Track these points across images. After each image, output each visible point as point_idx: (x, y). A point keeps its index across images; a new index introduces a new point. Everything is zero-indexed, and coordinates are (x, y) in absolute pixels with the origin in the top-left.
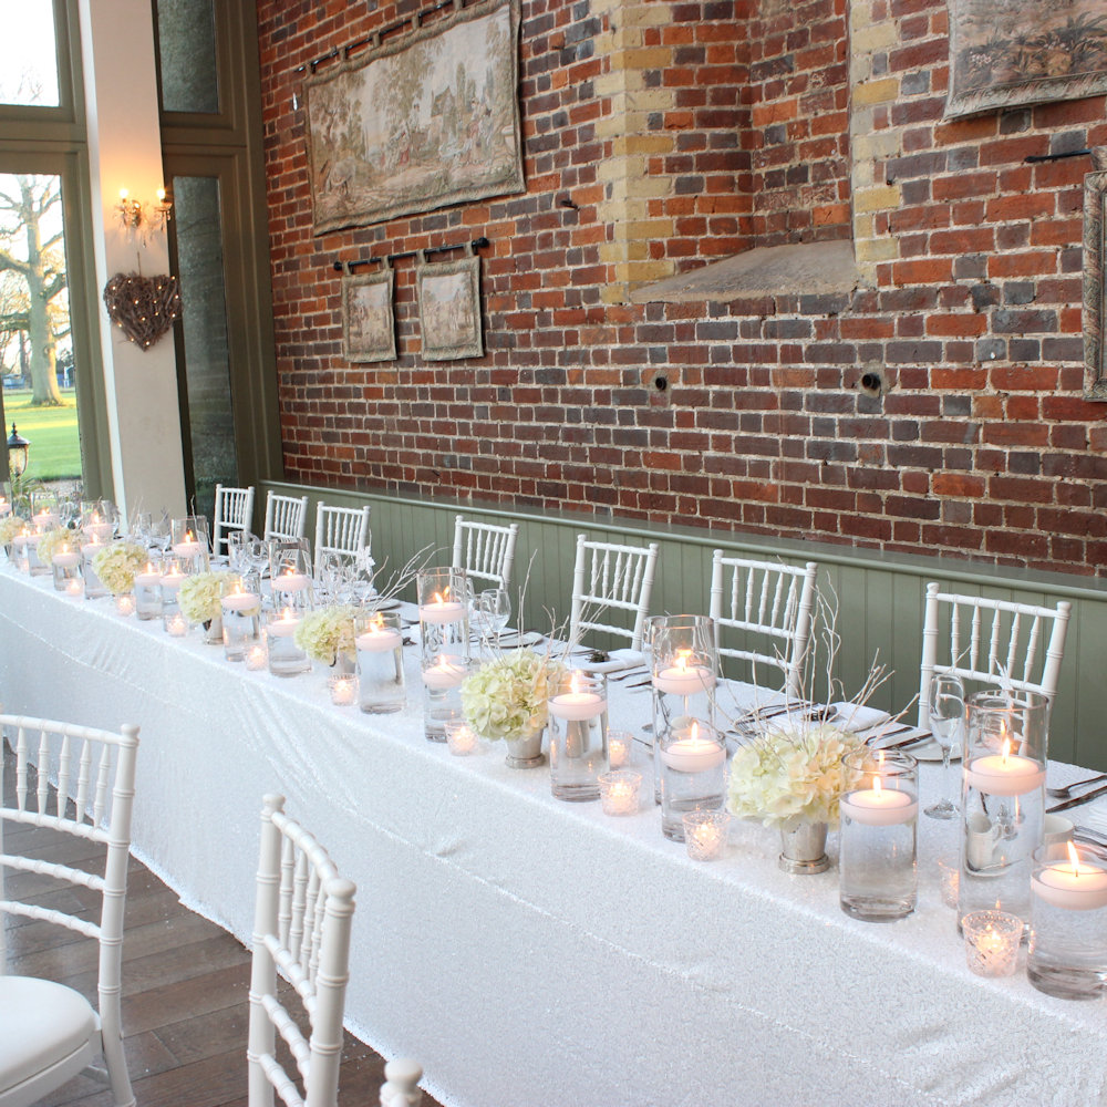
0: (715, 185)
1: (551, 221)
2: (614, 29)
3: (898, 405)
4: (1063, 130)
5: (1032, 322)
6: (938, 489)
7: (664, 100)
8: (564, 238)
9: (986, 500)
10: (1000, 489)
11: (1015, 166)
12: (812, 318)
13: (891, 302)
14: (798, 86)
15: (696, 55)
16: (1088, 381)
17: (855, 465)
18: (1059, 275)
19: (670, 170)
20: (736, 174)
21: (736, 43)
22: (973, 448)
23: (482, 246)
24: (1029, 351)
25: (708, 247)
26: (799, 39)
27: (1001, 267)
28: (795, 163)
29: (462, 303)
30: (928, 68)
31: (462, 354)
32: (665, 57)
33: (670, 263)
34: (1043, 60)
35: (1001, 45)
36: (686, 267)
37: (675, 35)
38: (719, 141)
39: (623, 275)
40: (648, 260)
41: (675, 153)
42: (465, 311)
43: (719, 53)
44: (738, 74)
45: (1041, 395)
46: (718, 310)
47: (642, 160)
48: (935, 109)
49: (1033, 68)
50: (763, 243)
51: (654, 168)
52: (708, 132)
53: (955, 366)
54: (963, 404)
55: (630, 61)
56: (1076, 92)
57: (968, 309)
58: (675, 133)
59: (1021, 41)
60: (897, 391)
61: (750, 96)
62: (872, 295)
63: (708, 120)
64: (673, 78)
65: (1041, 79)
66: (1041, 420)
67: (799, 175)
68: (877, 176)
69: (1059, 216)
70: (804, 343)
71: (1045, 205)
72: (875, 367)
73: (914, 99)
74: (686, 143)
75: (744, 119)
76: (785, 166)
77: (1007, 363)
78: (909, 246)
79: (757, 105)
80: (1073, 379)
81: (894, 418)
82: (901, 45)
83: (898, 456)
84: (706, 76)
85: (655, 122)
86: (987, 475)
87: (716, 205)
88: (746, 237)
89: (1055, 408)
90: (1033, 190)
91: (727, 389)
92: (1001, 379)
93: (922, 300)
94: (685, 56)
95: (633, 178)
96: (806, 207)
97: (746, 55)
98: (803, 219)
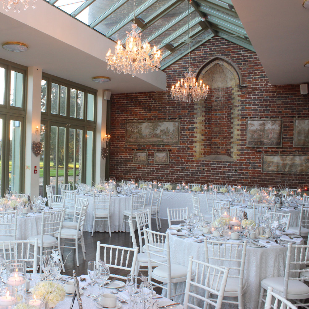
0: (208, 147)
1: (185, 149)
2: (198, 129)
3: (238, 173)
4: (259, 149)
5: (255, 166)
6: (244, 181)
7: (203, 137)
8: (187, 151)
9: (249, 182)
10: (251, 181)
11: (254, 152)
12: (228, 164)
13: (238, 163)
14: (219, 138)
15: (207, 133)
16: (262, 171)
17: (233, 178)
18: (258, 162)
19: (203, 145)
20: (210, 146)
21: (211, 132)
22: (248, 177)
23: (170, 151)
24: (255, 168)
25: (207, 154)
26: (220, 133)
27: (252, 160)
28: (218, 146)
29: (165, 157)
30: (244, 141)
31: (164, 164)
32: (204, 133)
33: (203, 156)
34: (258, 143)
35: (254, 141)
36: (204, 156)
37: (205, 130)
38: (208, 143)
39: (198, 156)
40: (201, 155)
41: (204, 143)
42: (166, 158)
43: (209, 133)
44: (210, 135)
45: (256, 172)
46: (213, 162)
47: (201, 144)
48: (245, 145)
49: (257, 144)
50: (212, 154)
51: (202, 145)
52: (207, 141)
53: (246, 169)
54: (247, 173)
55: (200, 133)
56: (261, 146)
57: (248, 164)
58: (204, 141)
59: (256, 141)
60: (239, 171)
61: (212, 138)
62: (236, 162)
63: (208, 140)
64: (204, 135)
65: (257, 145)
66: (256, 174)
67: (219, 148)
68: (237, 150)
69: (258, 157)
70: (226, 166)
71: (257, 155)
72: (236, 169)
73: (242, 144)
74: (205, 142)
75: (211, 140)
76: (217, 146)
77: (252, 169)
78: (241, 158)
79: (213, 139)
80: (260, 171)
81: (238, 174)
82: (241, 139)
83: (238, 178)
84: (208, 135)
85: (202, 140)
86: (250, 179)
87: (207, 150)
88: (211, 153)
89: (257, 173)
90: (256, 154)
91: (214, 170)
92: (251, 170)
93: (242, 163)
94: (206, 133)
95: (200, 146)
96: (220, 151)
97: (211, 133)
98: (219, 152)
